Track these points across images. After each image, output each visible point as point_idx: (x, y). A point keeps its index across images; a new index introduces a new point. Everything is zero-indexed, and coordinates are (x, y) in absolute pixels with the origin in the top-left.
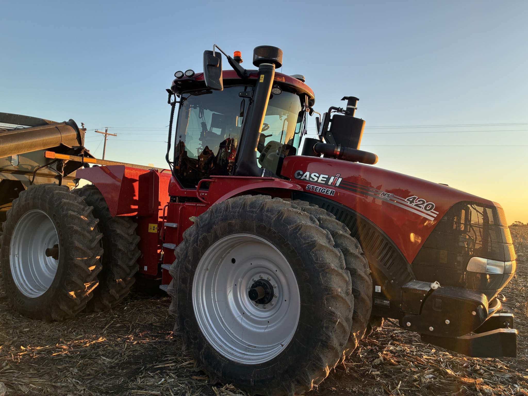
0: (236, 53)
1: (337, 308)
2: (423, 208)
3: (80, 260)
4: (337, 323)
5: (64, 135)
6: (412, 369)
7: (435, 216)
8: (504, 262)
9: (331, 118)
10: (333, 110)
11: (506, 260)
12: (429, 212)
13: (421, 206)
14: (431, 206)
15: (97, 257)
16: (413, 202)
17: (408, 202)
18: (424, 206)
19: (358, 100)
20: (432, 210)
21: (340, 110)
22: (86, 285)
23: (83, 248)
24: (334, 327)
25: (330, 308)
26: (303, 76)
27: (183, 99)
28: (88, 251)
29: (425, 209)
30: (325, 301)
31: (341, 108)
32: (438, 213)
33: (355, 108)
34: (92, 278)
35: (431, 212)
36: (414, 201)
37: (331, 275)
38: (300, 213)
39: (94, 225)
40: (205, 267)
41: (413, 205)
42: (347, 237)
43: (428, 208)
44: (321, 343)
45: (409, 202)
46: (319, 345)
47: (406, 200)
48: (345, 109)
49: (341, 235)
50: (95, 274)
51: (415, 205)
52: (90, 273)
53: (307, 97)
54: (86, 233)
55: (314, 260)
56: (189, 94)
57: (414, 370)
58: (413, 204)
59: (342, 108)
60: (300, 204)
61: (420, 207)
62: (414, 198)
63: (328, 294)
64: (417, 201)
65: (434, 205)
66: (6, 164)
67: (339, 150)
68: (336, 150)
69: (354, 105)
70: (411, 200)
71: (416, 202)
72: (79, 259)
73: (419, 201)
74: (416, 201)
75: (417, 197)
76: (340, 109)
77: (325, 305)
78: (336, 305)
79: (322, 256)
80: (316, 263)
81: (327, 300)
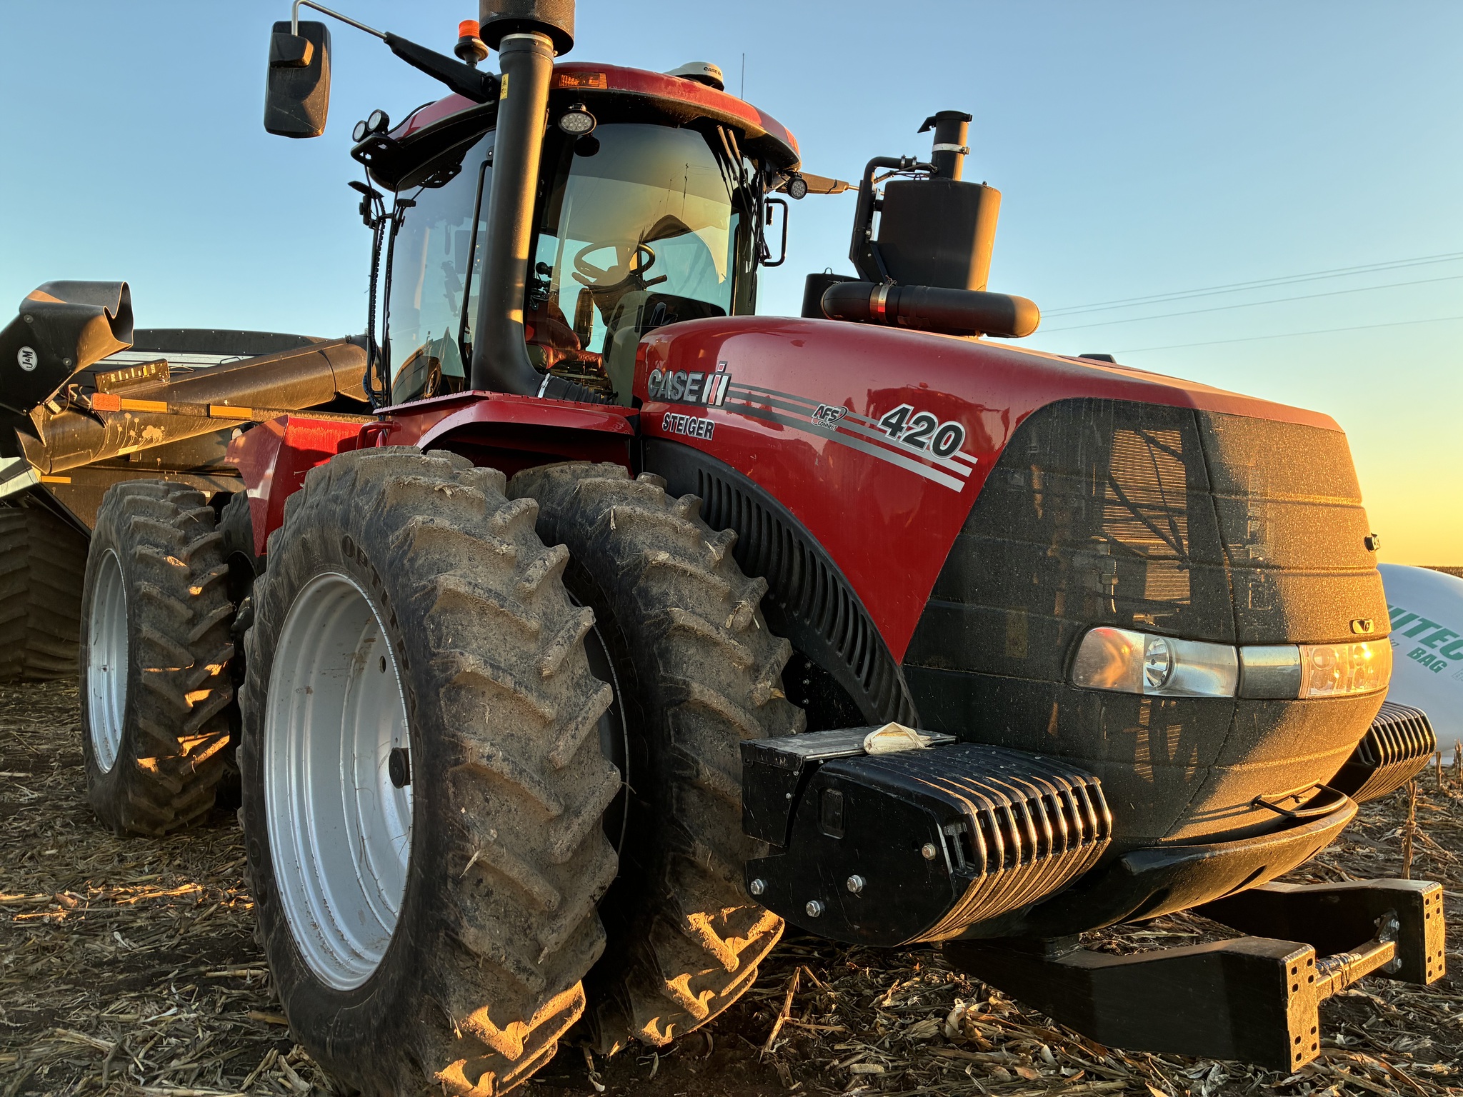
0: (466, 27)
1: (488, 814)
2: (928, 448)
3: (159, 674)
4: (469, 865)
5: (340, 369)
6: (1020, 1071)
7: (967, 471)
8: (1239, 645)
9: (880, 197)
10: (880, 171)
11: (1243, 637)
12: (946, 462)
13: (921, 439)
14: (953, 435)
15: (208, 668)
16: (901, 429)
17: (885, 432)
18: (930, 438)
19: (967, 118)
20: (957, 453)
21: (906, 166)
22: (185, 741)
23: (163, 642)
24: (480, 881)
25: (463, 811)
26: (705, 64)
27: (402, 204)
28: (179, 651)
29: (938, 451)
30: (450, 785)
31: (909, 156)
32: (974, 460)
33: (956, 148)
34: (197, 721)
35: (956, 459)
36: (904, 425)
37: (476, 696)
38: (441, 490)
39: (206, 581)
40: (296, 684)
41: (899, 441)
42: (685, 572)
43: (945, 444)
44: (447, 935)
45: (889, 431)
46: (441, 939)
47: (879, 425)
48: (927, 159)
49: (663, 566)
50: (205, 713)
51: (905, 440)
52: (189, 711)
53: (731, 133)
54: (173, 602)
55: (432, 643)
56: (418, 188)
57: (1028, 1076)
58: (899, 437)
59: (915, 159)
60: (593, 473)
61: (921, 445)
62: (905, 411)
63: (457, 762)
64: (911, 424)
65: (963, 429)
66: (220, 454)
67: (882, 299)
68: (873, 298)
69: (955, 139)
70: (894, 421)
71: (909, 429)
72: (156, 670)
73: (917, 422)
74: (907, 423)
75: (911, 408)
76: (903, 162)
77: (448, 799)
78: (487, 800)
79: (457, 630)
80: (435, 655)
81: (454, 785)
